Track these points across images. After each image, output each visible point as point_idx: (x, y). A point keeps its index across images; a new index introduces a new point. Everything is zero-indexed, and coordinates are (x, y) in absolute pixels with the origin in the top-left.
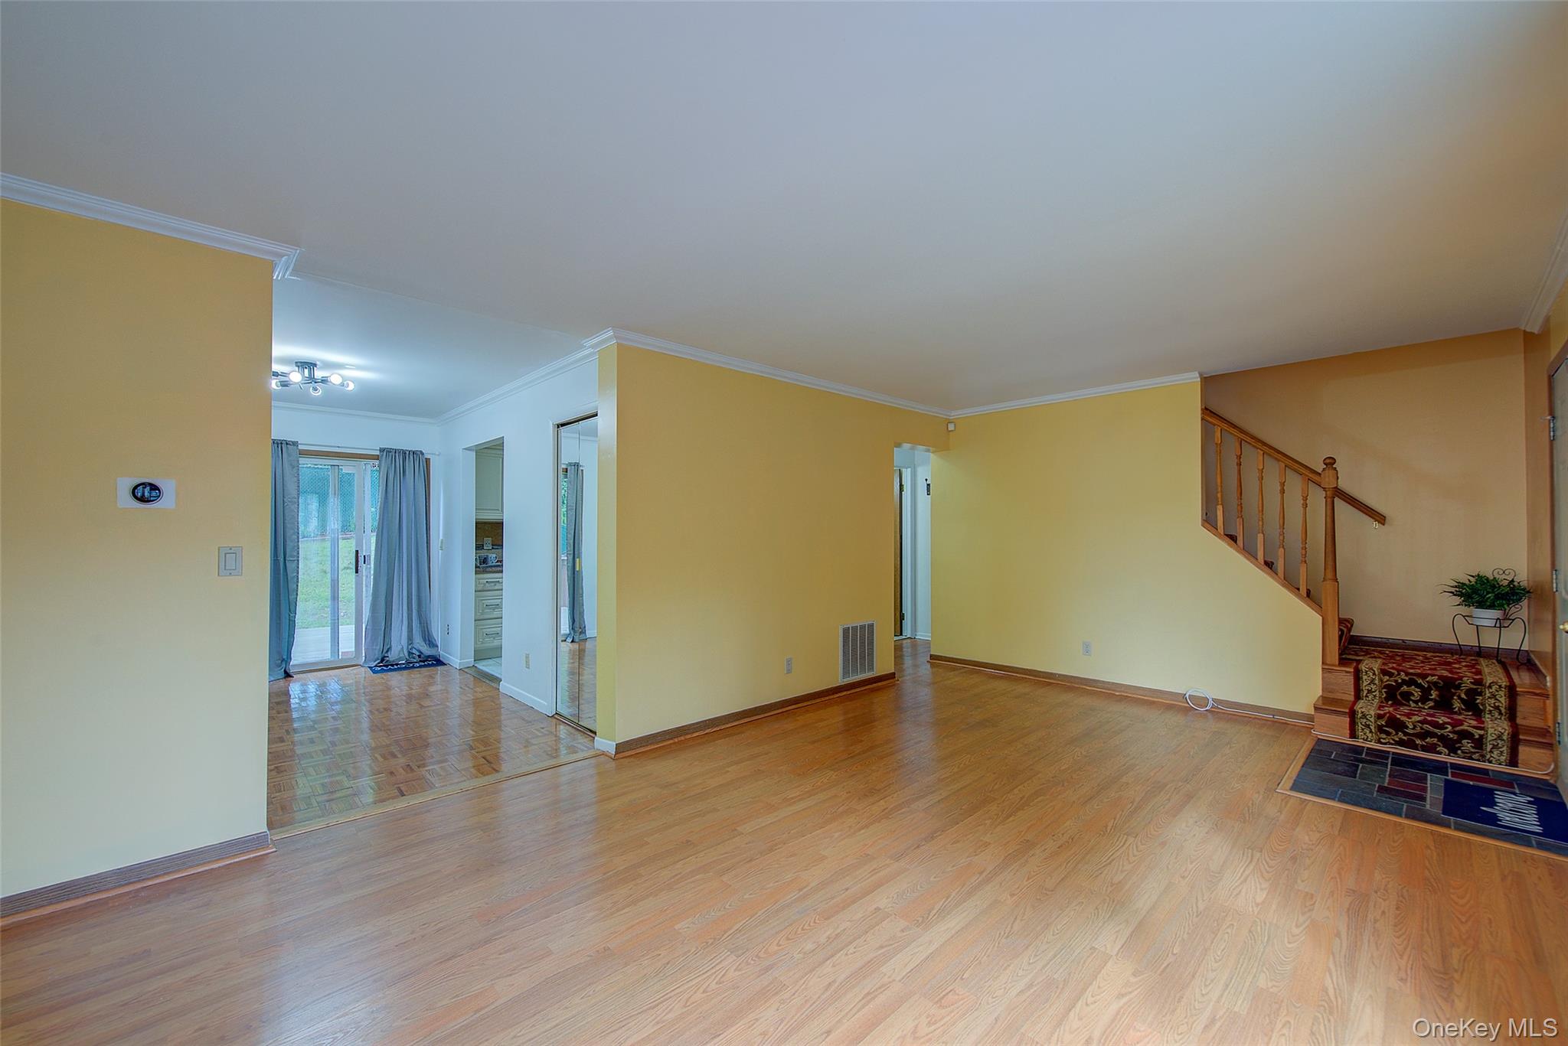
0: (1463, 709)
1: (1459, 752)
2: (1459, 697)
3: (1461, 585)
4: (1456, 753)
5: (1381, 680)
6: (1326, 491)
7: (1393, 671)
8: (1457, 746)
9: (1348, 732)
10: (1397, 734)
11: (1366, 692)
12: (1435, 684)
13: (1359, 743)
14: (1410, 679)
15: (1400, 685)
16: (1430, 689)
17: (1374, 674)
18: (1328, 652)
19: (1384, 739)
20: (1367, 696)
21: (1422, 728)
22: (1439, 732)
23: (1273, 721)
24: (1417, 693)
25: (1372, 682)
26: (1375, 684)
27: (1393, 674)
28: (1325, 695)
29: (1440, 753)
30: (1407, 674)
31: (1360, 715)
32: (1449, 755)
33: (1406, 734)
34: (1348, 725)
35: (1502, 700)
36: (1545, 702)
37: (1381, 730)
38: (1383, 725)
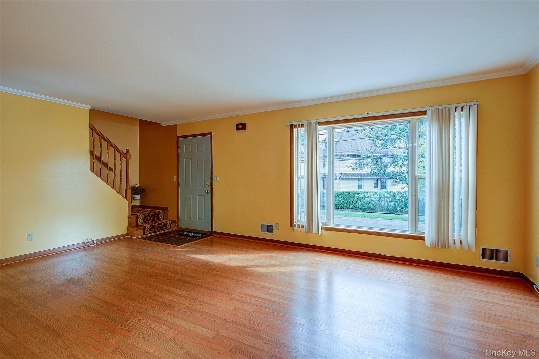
0: (157, 220)
1: (163, 229)
2: (156, 217)
5: (142, 217)
6: (127, 160)
11: (139, 221)
12: (152, 215)
13: (145, 236)
15: (146, 217)
18: (129, 213)
19: (150, 232)
20: (139, 223)
22: (160, 226)
24: (149, 218)
25: (140, 218)
27: (145, 214)
28: (129, 226)
29: (160, 231)
30: (147, 213)
31: (147, 227)
33: (154, 229)
34: (143, 232)
35: (163, 215)
36: (168, 214)
37: (150, 230)
38: (151, 228)
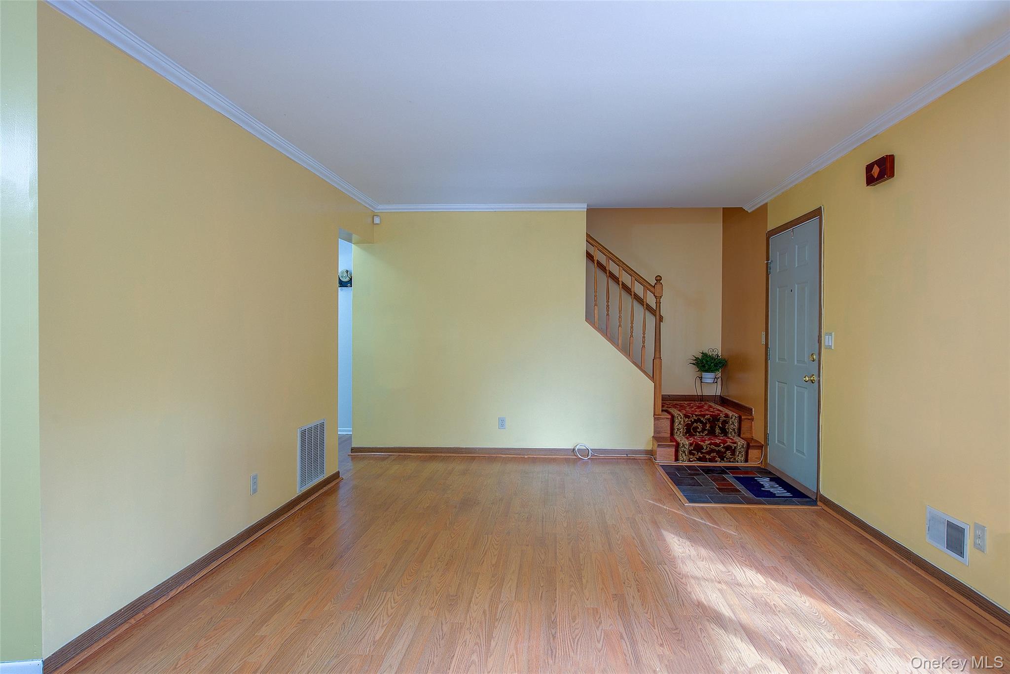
0: (720, 433)
1: (725, 459)
2: (719, 426)
3: (697, 359)
4: (723, 460)
5: (684, 421)
6: (656, 299)
7: (690, 415)
8: (724, 455)
9: (674, 457)
10: (698, 454)
11: (676, 430)
12: (709, 420)
13: (680, 463)
14: (698, 418)
15: (693, 423)
16: (706, 423)
17: (681, 418)
18: (656, 408)
19: (692, 458)
20: (677, 433)
21: (710, 448)
22: (717, 448)
23: (627, 459)
24: (700, 426)
25: (680, 423)
26: (681, 424)
27: (690, 416)
28: (655, 436)
29: (716, 462)
30: (696, 415)
31: (681, 445)
32: (721, 462)
33: (702, 453)
34: (674, 453)
35: (736, 425)
36: (752, 423)
37: (690, 453)
38: (692, 450)
